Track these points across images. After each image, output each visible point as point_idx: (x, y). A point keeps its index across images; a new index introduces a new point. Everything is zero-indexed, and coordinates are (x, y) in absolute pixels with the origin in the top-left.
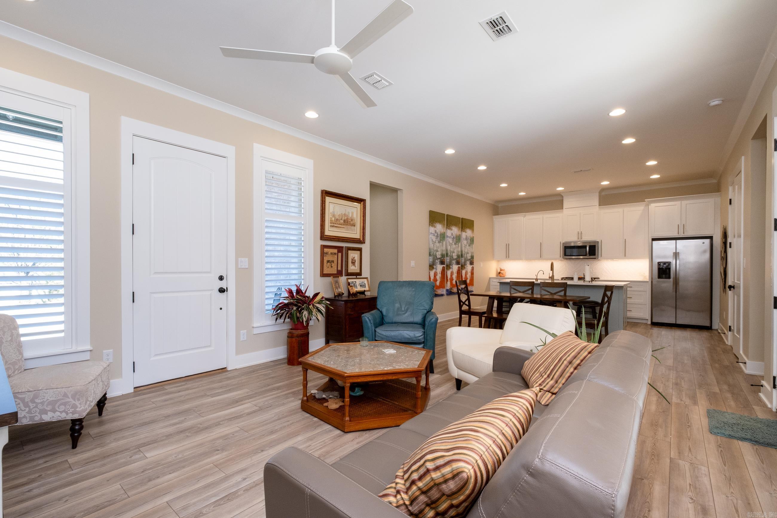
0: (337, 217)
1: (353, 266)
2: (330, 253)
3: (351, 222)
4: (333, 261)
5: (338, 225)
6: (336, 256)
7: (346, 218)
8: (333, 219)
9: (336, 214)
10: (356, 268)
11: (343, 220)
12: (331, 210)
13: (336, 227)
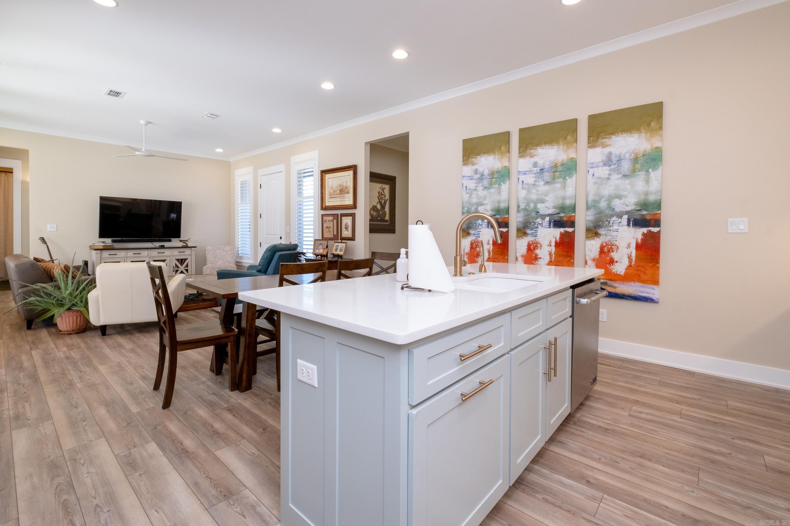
0: (334, 189)
1: (346, 231)
2: (327, 220)
3: (346, 191)
4: (330, 227)
5: (335, 196)
6: (332, 223)
7: (341, 188)
8: (332, 191)
9: (333, 186)
10: (349, 233)
11: (339, 190)
12: (330, 185)
13: (334, 197)
